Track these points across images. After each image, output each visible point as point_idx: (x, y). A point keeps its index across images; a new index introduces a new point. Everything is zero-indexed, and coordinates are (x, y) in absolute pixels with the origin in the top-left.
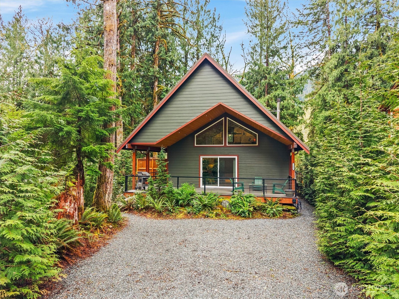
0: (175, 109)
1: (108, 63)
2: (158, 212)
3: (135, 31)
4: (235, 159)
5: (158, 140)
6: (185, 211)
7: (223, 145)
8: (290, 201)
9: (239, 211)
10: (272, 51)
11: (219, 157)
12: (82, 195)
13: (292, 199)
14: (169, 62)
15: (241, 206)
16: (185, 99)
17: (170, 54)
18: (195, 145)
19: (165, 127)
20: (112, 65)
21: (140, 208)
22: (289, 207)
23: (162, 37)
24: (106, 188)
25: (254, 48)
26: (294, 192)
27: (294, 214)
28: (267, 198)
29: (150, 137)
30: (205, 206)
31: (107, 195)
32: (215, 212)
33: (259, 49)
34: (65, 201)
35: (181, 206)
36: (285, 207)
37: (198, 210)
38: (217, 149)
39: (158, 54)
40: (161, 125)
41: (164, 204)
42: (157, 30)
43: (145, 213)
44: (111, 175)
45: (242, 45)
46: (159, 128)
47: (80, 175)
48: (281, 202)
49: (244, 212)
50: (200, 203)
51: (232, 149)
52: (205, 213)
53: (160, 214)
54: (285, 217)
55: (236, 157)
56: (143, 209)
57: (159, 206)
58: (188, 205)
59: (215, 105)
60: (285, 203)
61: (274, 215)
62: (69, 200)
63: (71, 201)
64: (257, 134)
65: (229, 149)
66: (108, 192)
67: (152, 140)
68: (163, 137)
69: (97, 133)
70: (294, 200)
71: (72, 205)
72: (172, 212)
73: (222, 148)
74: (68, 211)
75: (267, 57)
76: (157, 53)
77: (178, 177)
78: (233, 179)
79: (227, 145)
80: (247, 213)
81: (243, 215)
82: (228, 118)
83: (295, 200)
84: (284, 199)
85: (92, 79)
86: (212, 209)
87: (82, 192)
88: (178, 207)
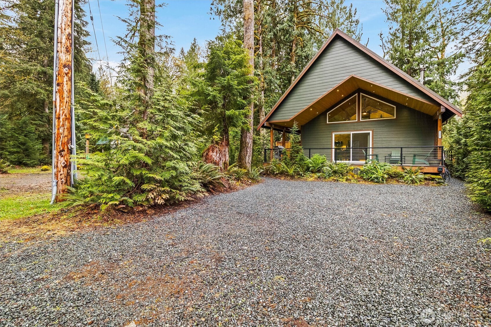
0: (307, 87)
1: (247, 47)
2: (291, 176)
3: (275, 35)
4: (369, 133)
5: (292, 117)
6: (316, 176)
7: (357, 121)
8: (435, 170)
9: (371, 177)
10: (416, 33)
11: (352, 133)
12: (227, 153)
13: (437, 168)
14: (305, 57)
15: (373, 173)
16: (316, 77)
17: (306, 49)
18: (328, 123)
19: (298, 105)
20: (250, 48)
21: (275, 173)
22: (433, 176)
23: (298, 36)
24: (247, 151)
25: (394, 35)
26: (440, 160)
27: (439, 183)
28: (405, 167)
29: (285, 115)
30: (335, 172)
31: (247, 157)
32: (345, 178)
33: (400, 35)
34: (213, 151)
35: (312, 172)
36: (427, 176)
37: (328, 175)
38: (348, 125)
39: (295, 52)
40: (294, 103)
41: (295, 169)
42: (294, 30)
43: (280, 177)
44: (250, 141)
45: (381, 35)
46: (292, 106)
47: (225, 137)
48: (422, 171)
49: (377, 178)
50: (330, 169)
51: (366, 124)
52: (335, 178)
53: (292, 177)
54: (427, 185)
55: (371, 132)
56: (278, 174)
57: (291, 171)
58: (319, 171)
59: (347, 78)
60: (428, 172)
61: (413, 182)
62: (215, 151)
63: (217, 151)
64: (395, 107)
65: (363, 124)
66: (248, 155)
67: (286, 117)
68: (296, 114)
69: (238, 102)
70: (439, 169)
71: (218, 155)
72: (303, 176)
73: (356, 124)
74: (215, 159)
75: (410, 42)
76: (293, 51)
77: (310, 149)
78: (366, 149)
79: (361, 120)
80: (380, 179)
81: (376, 180)
82: (361, 94)
83: (441, 169)
84: (427, 168)
85: (233, 57)
86: (342, 176)
87: (227, 151)
88: (309, 172)
